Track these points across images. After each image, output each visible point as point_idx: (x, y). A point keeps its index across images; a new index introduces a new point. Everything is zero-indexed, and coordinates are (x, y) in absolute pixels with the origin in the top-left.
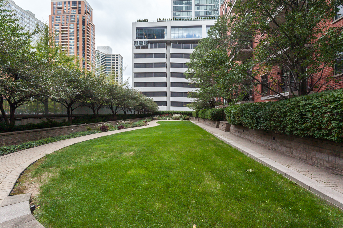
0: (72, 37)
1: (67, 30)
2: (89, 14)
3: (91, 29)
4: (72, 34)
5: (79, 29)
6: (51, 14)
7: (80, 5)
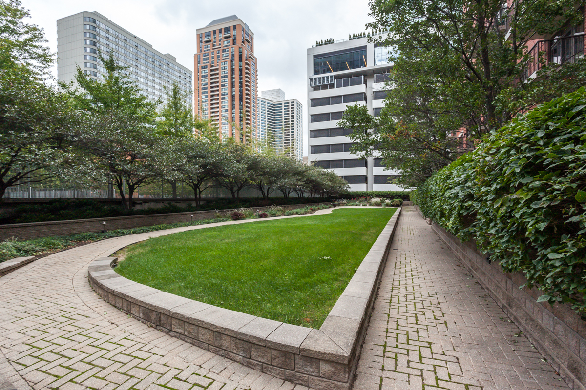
0: (225, 82)
1: (218, 72)
2: (249, 42)
3: (251, 65)
4: (225, 78)
5: (234, 69)
6: (196, 53)
7: (235, 31)
